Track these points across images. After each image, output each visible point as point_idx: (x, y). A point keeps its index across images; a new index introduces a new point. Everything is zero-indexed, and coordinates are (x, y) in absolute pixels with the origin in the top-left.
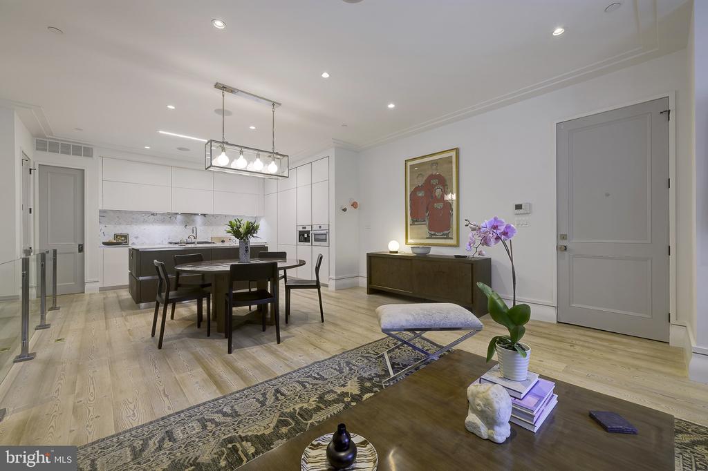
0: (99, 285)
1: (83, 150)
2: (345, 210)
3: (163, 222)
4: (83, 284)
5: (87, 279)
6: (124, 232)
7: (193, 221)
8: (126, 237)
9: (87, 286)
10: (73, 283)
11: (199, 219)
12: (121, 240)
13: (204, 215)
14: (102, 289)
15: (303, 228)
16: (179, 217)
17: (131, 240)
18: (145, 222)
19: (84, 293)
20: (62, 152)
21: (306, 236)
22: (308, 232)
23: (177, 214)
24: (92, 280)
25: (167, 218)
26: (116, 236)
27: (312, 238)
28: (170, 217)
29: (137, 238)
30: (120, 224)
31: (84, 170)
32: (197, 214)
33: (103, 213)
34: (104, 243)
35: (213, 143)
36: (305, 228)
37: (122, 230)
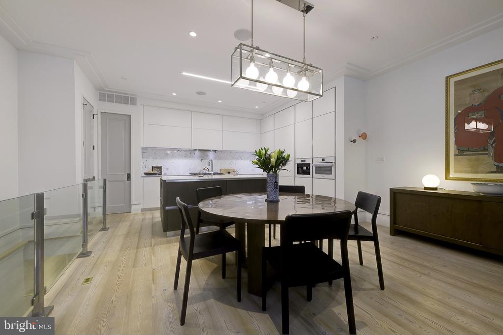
0: (141, 207)
1: (129, 100)
2: (354, 141)
3: (186, 157)
4: (130, 205)
5: (133, 202)
6: (159, 165)
7: (207, 156)
8: (160, 168)
9: (133, 207)
10: (124, 205)
11: (211, 155)
12: (157, 171)
13: (215, 151)
14: (143, 210)
15: (302, 161)
16: (197, 152)
17: (164, 171)
18: (173, 157)
19: (131, 212)
20: (116, 103)
21: (305, 168)
22: (308, 165)
23: (195, 150)
24: (137, 202)
25: (188, 153)
26: (154, 168)
27: (313, 169)
28: (190, 153)
29: (167, 169)
30: (156, 158)
31: (130, 115)
32: (210, 150)
33: (145, 150)
34: (145, 174)
35: (243, 47)
36: (305, 161)
37: (157, 163)
